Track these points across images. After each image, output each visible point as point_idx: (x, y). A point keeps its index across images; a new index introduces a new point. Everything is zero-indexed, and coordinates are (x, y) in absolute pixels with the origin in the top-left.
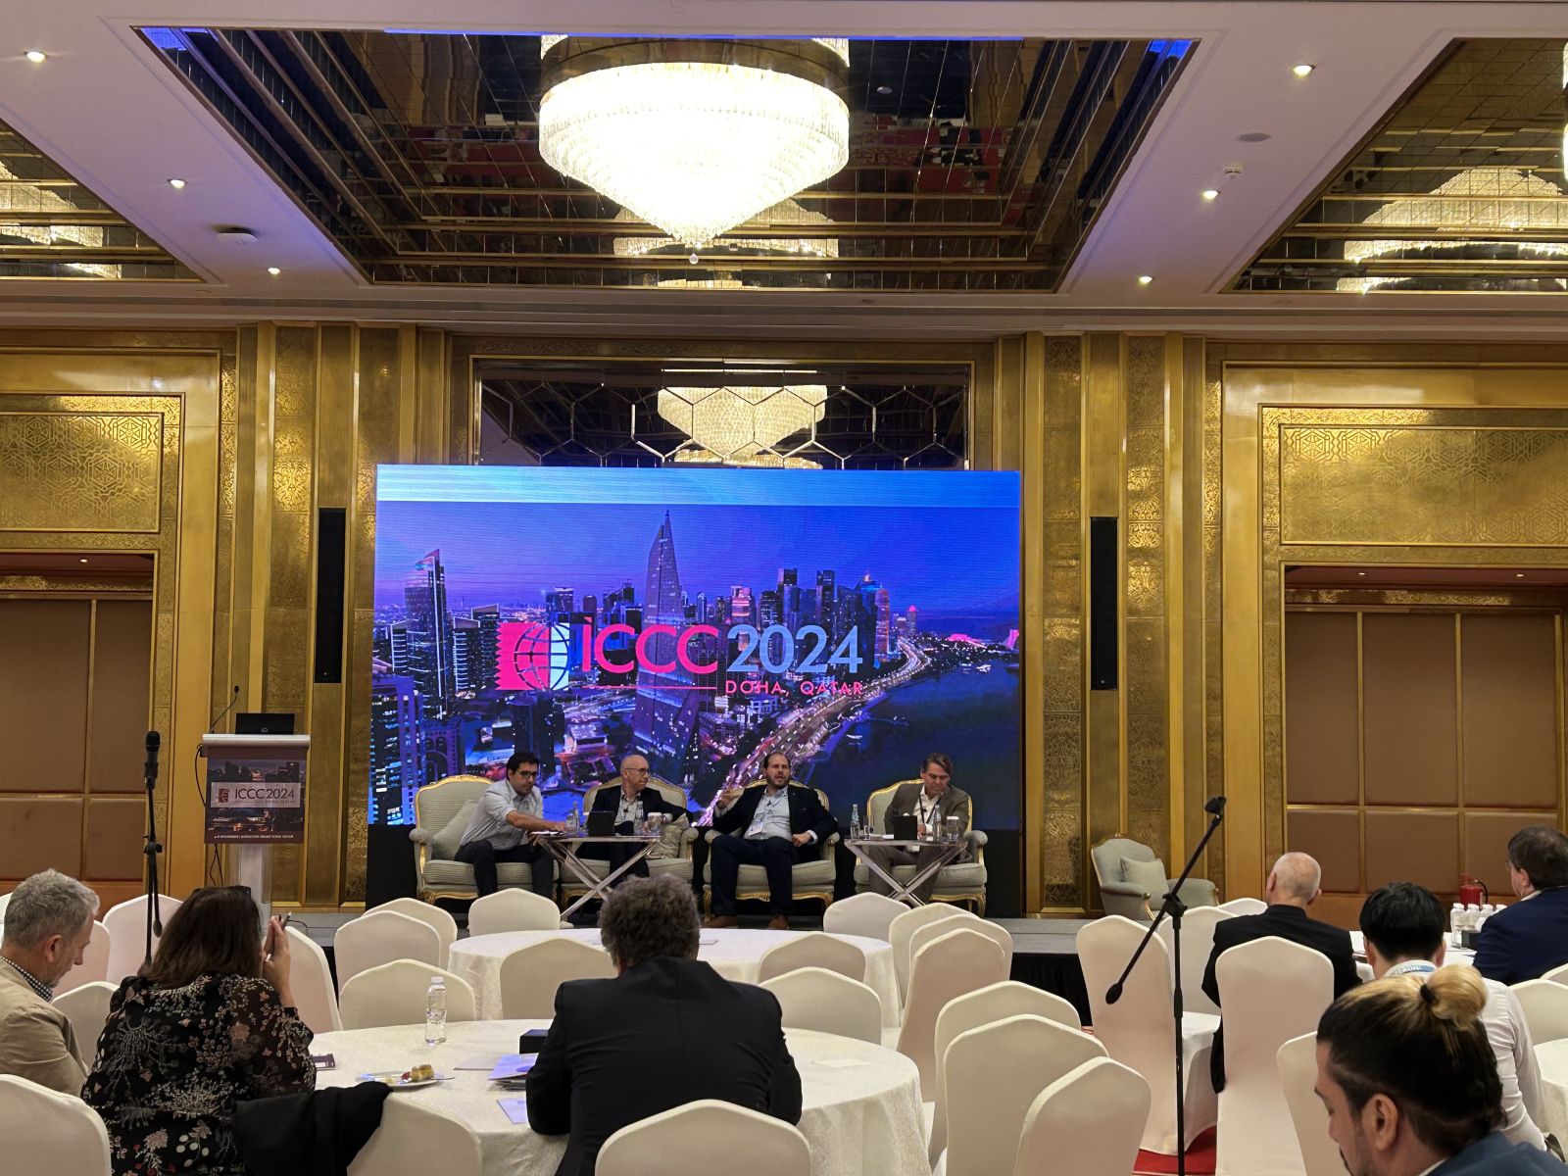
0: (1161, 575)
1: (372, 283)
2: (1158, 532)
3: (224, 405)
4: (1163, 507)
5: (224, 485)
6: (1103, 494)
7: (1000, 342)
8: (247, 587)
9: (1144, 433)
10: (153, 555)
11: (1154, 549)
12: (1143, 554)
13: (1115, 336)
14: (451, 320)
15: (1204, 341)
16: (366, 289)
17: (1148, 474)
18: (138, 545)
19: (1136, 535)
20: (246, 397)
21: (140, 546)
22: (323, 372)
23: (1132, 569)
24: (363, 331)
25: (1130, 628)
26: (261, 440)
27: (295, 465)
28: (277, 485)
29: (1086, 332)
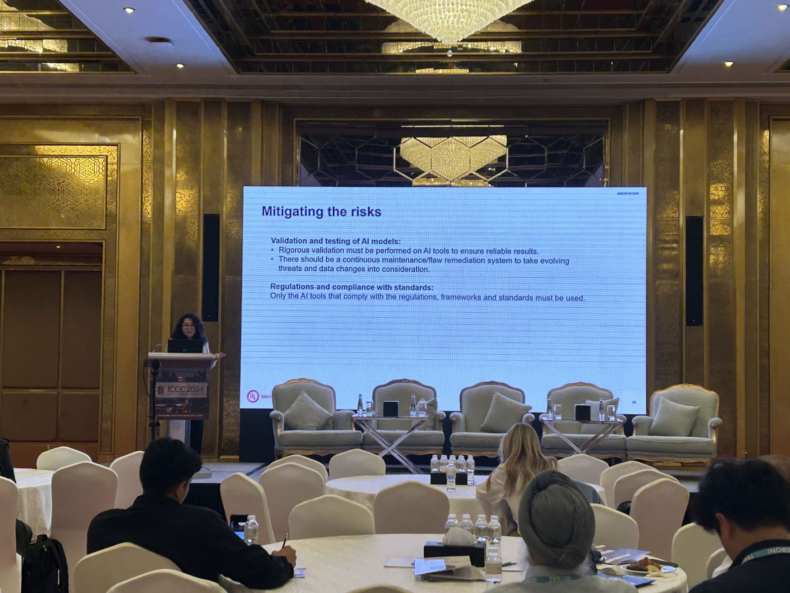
0: (730, 254)
1: (238, 73)
2: (729, 225)
3: (145, 150)
4: (732, 210)
5: (145, 200)
6: (694, 201)
7: (628, 105)
8: (160, 262)
9: (720, 162)
10: (102, 243)
11: (726, 236)
12: (720, 240)
13: (702, 100)
14: (283, 96)
15: (759, 104)
16: (235, 77)
17: (723, 189)
18: (93, 237)
19: (715, 228)
20: (159, 145)
21: (94, 238)
22: (204, 129)
23: (712, 249)
24: (229, 103)
25: (710, 286)
26: (167, 173)
27: (189, 188)
28: (178, 199)
29: (683, 99)
